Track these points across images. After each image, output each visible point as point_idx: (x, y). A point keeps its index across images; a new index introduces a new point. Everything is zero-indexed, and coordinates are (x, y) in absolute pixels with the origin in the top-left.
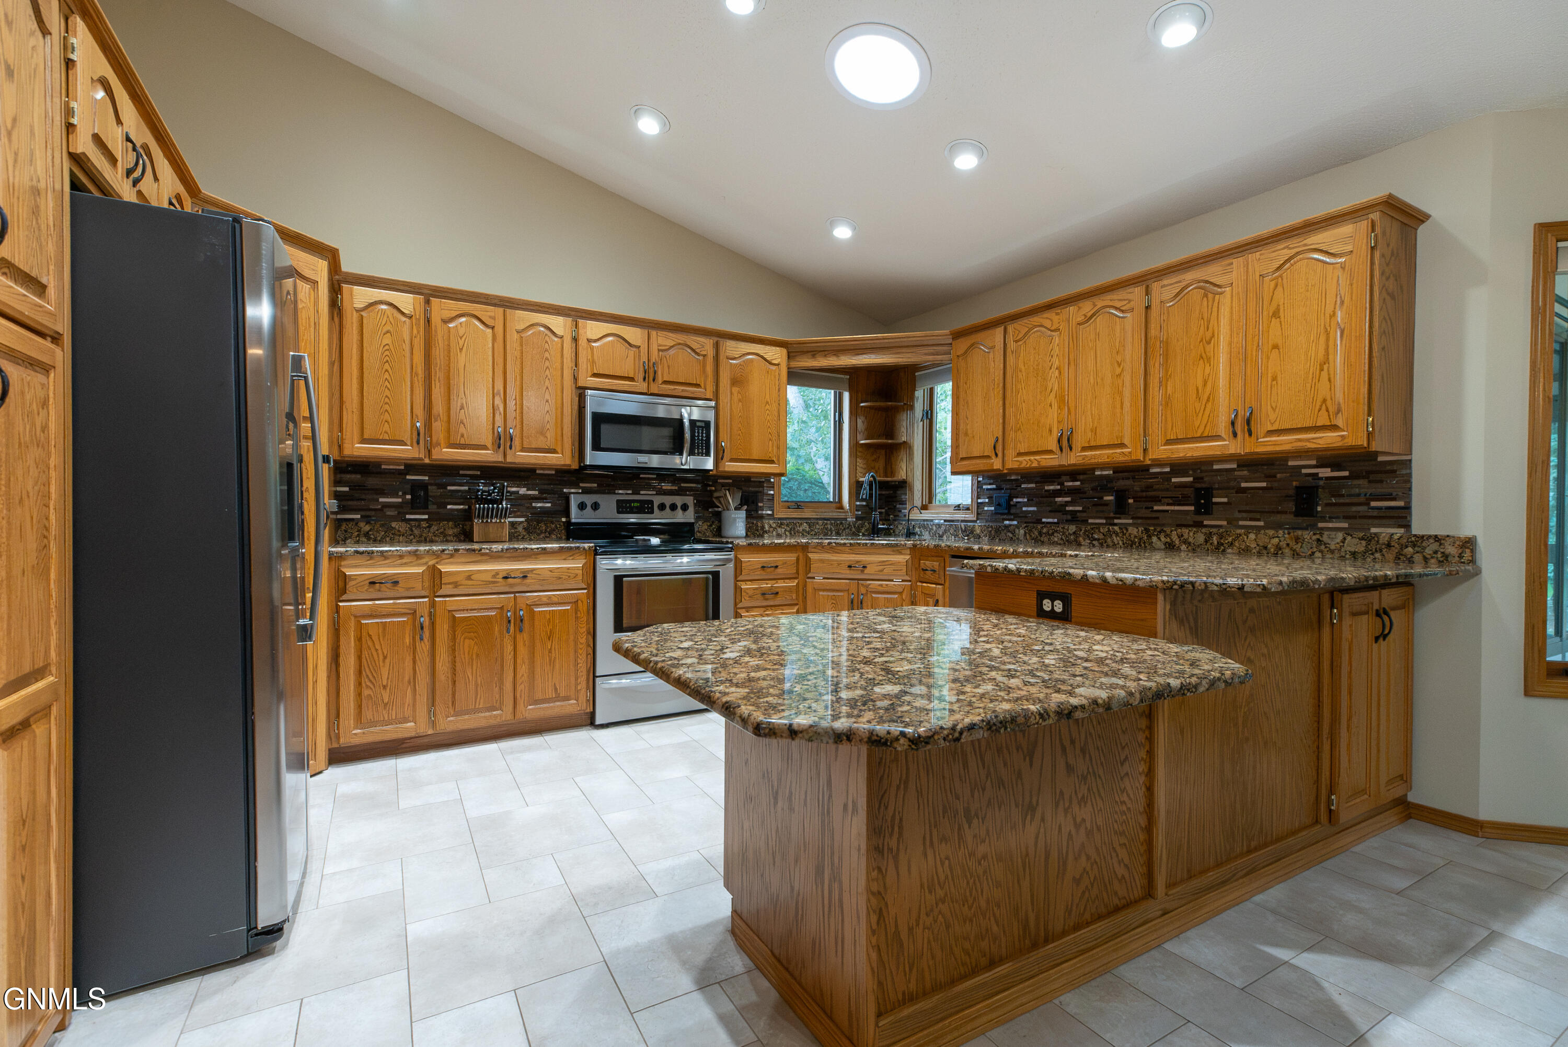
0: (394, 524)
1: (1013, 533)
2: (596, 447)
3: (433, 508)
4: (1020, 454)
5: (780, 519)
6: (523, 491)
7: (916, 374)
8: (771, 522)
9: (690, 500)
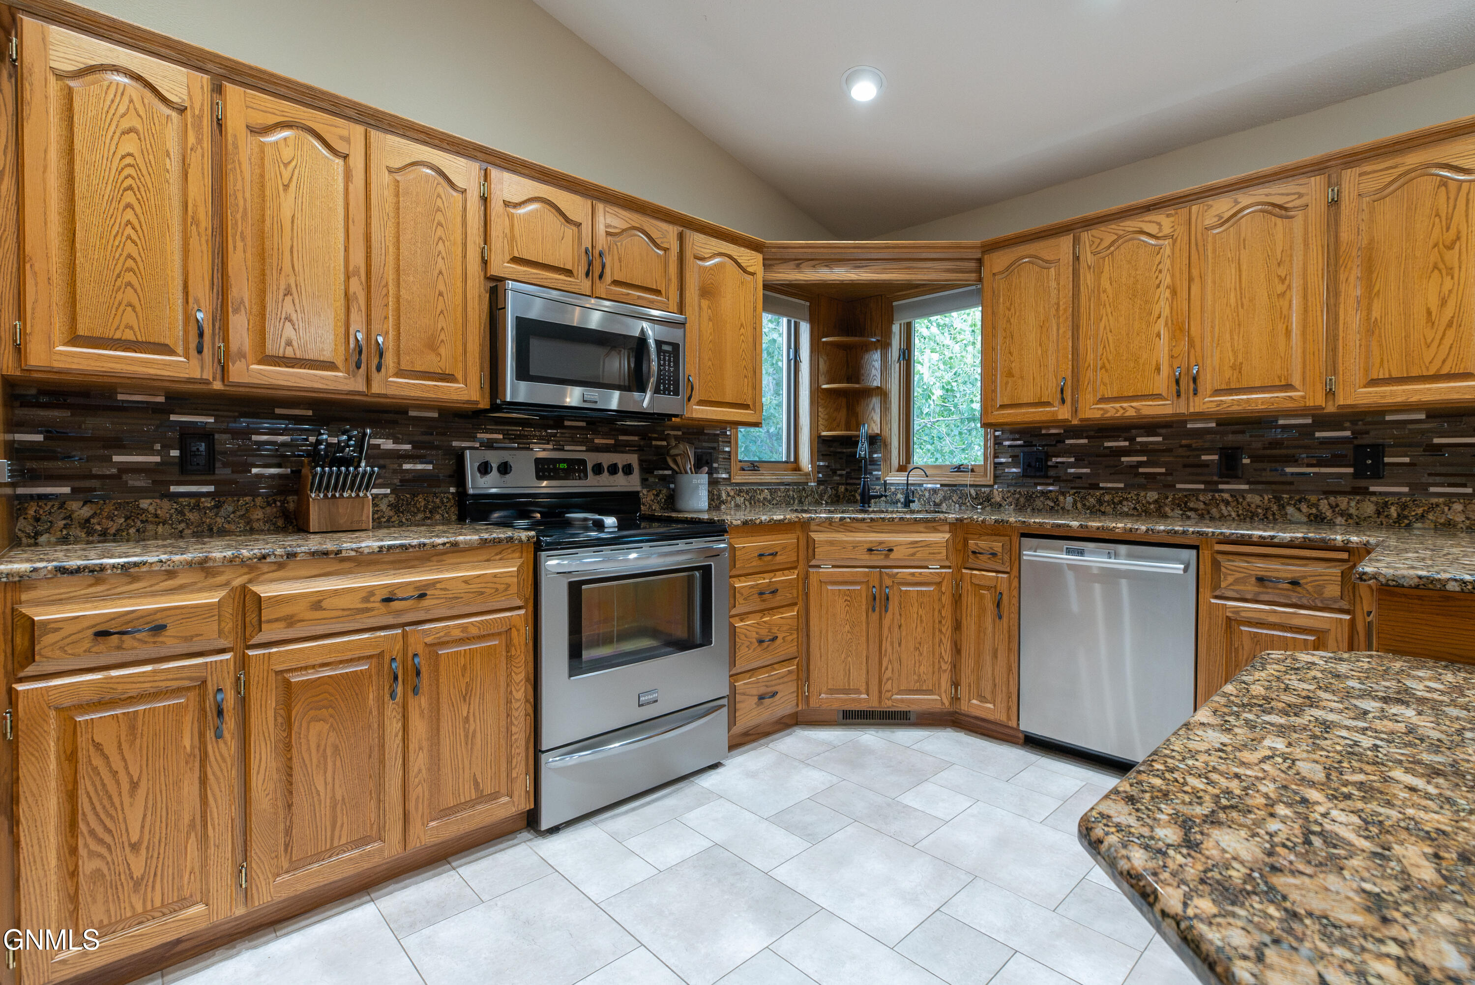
2: (523, 373)
3: (223, 472)
4: (1103, 400)
5: (737, 484)
7: (895, 304)
8: (729, 488)
9: (633, 459)
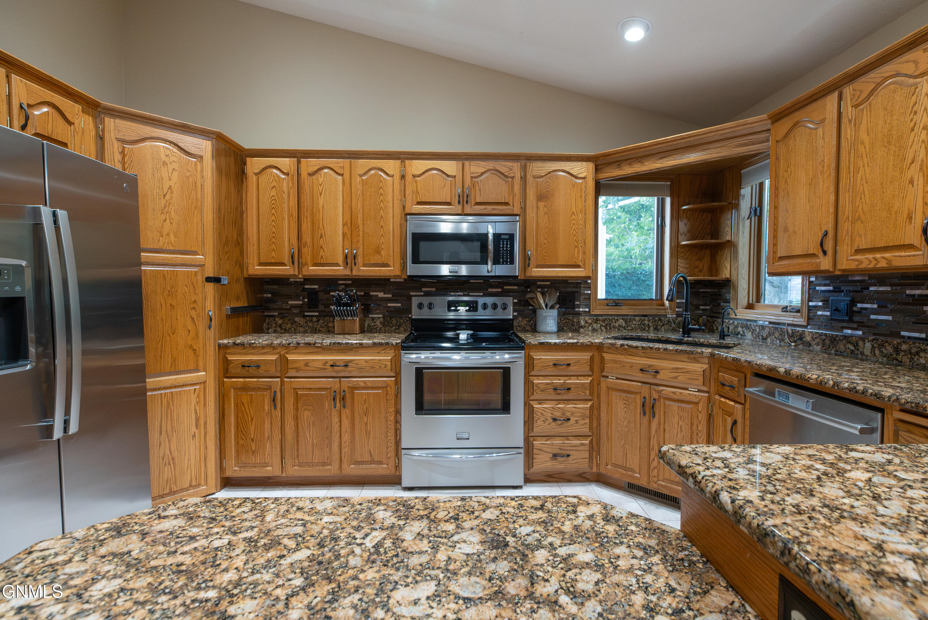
0: (296, 319)
1: (856, 345)
2: (416, 260)
3: (321, 308)
4: (858, 251)
5: (596, 315)
6: (381, 295)
7: (742, 172)
8: (587, 318)
9: (510, 301)
